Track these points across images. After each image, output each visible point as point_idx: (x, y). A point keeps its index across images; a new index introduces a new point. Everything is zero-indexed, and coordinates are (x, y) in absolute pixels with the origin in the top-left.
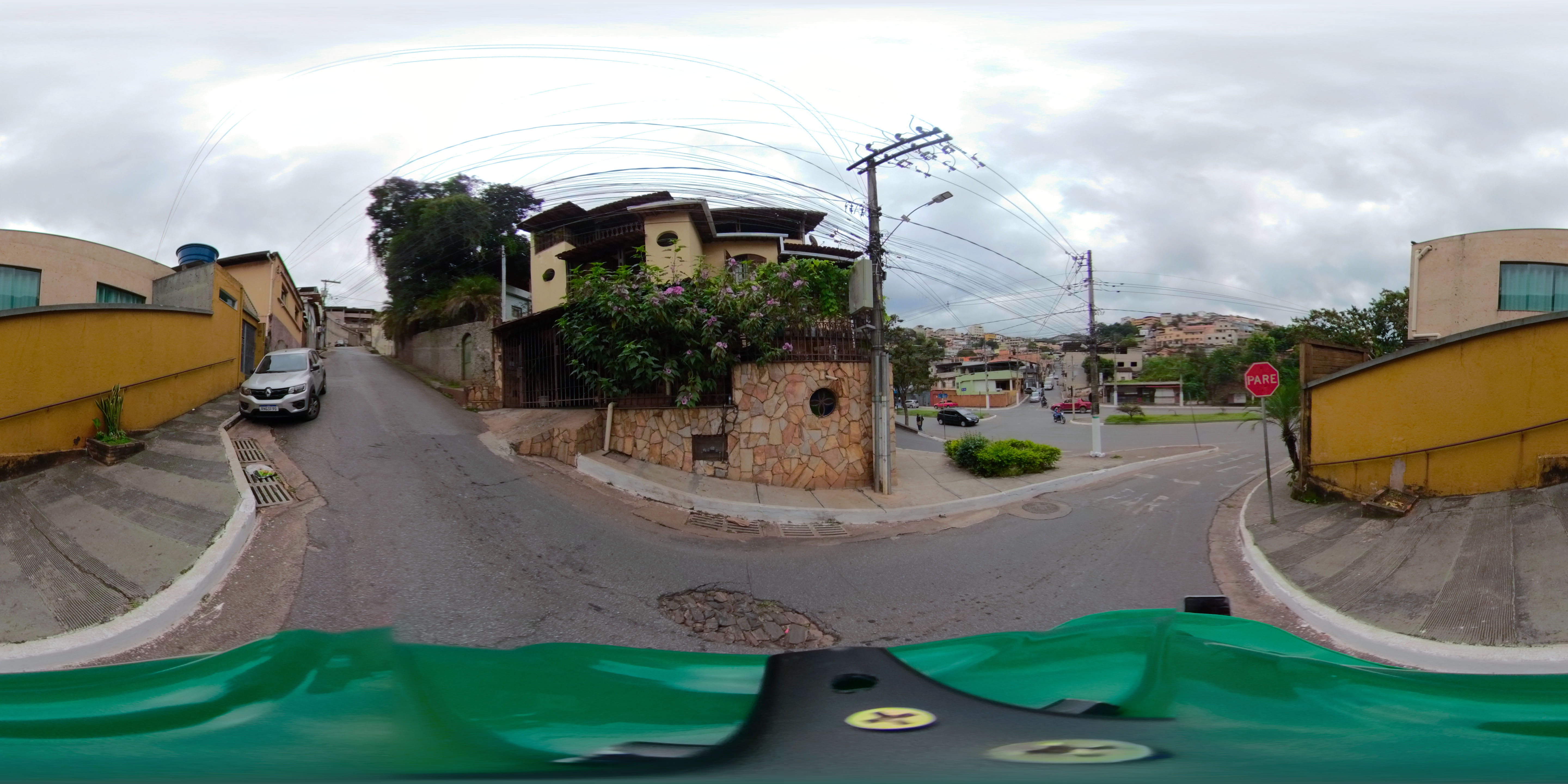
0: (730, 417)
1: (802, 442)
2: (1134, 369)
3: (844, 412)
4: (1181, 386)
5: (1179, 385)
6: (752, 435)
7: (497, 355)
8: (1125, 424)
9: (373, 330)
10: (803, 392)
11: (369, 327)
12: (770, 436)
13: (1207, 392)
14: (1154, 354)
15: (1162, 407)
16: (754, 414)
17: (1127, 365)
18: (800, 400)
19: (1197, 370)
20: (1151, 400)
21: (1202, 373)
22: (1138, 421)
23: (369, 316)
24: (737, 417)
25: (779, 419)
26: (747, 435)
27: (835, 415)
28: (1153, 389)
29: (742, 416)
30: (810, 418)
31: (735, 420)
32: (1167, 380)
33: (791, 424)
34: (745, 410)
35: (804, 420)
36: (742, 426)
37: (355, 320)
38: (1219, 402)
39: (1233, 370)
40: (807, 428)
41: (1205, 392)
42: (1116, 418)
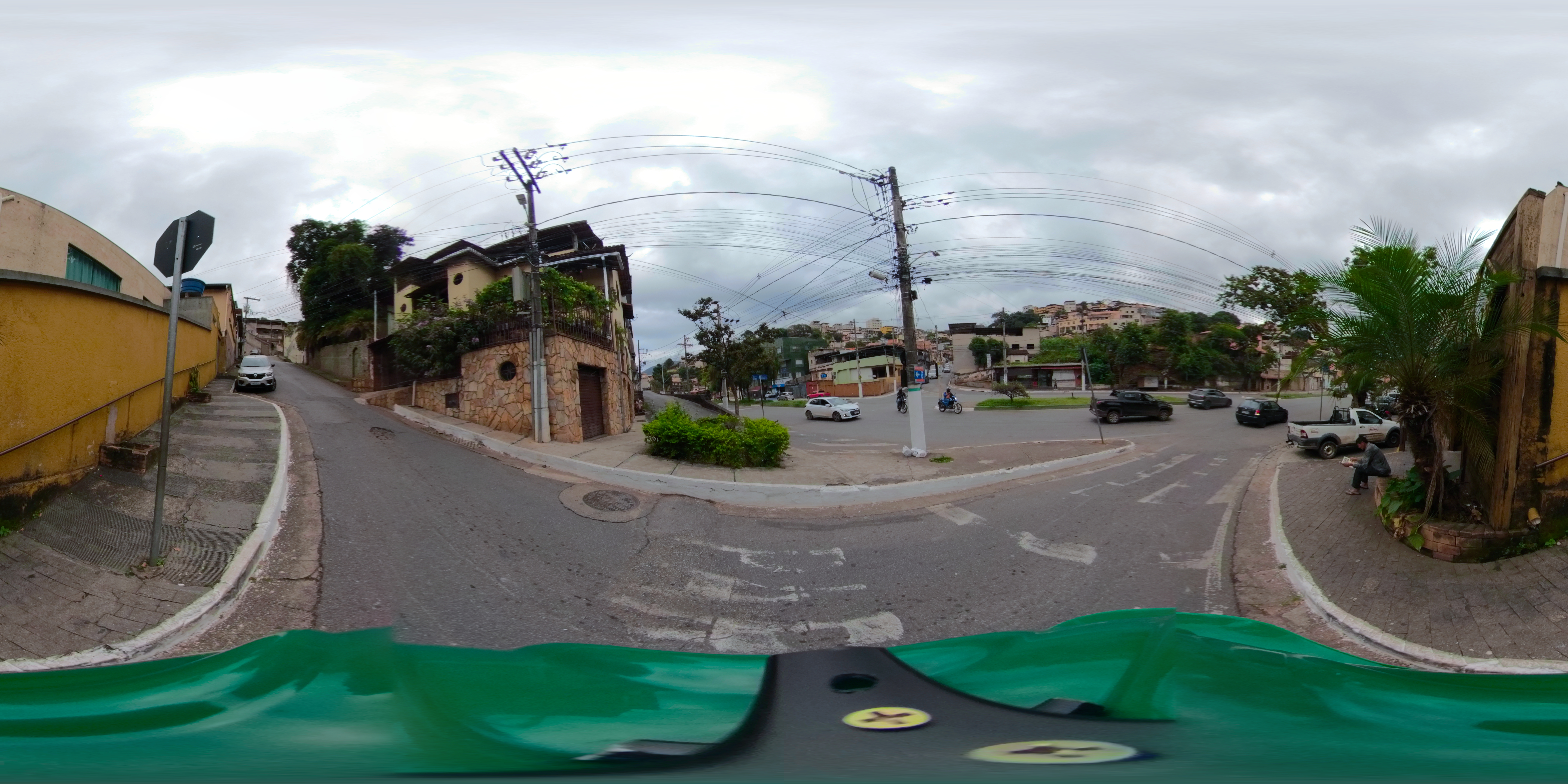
0: (461, 383)
1: (494, 397)
2: (1030, 352)
5: (1081, 366)
6: (470, 393)
7: (371, 360)
9: (285, 341)
10: (494, 365)
11: (285, 337)
12: (478, 394)
13: (1114, 374)
14: (1055, 338)
15: (1058, 391)
16: (471, 380)
17: (1022, 347)
18: (492, 370)
19: (1101, 350)
20: (1046, 383)
21: (1105, 355)
23: (285, 327)
25: (482, 382)
27: (520, 376)
28: (1050, 371)
29: (465, 382)
30: (499, 381)
32: (1066, 362)
33: (489, 386)
34: (467, 379)
35: (495, 383)
36: (465, 387)
39: (1145, 350)
40: (498, 388)
41: (1110, 375)
42: (991, 401)
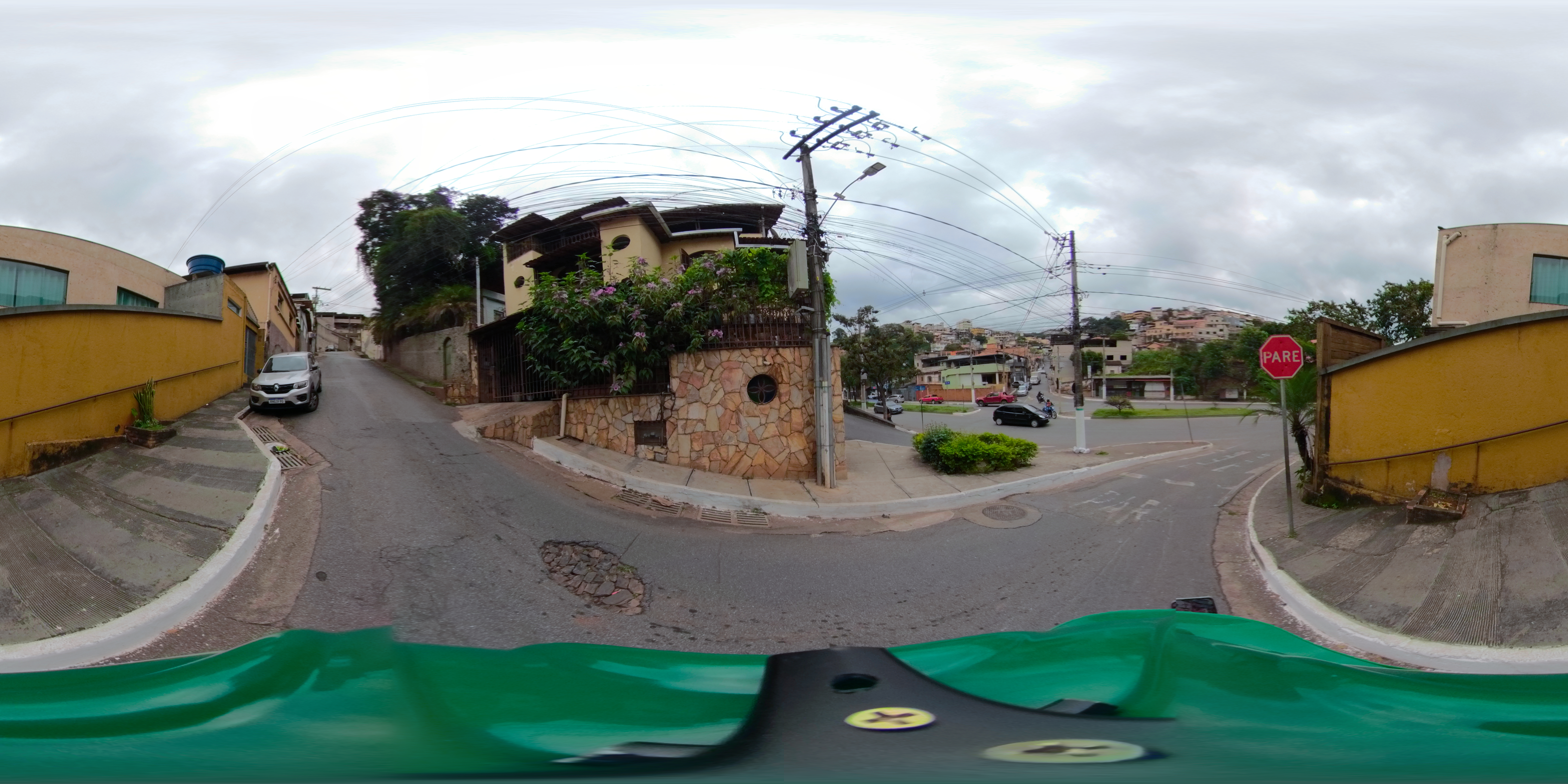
0: (669, 404)
1: (739, 429)
2: (1124, 362)
3: (784, 399)
4: (1171, 380)
5: (1169, 379)
6: (689, 422)
7: (473, 356)
8: (1113, 418)
9: (362, 335)
10: (740, 379)
11: (359, 332)
12: (707, 423)
13: (1199, 386)
14: (1145, 347)
15: (1152, 401)
16: (691, 400)
17: (1117, 358)
18: (736, 387)
19: (1187, 363)
20: (1141, 394)
21: (1192, 368)
22: (1127, 416)
23: (359, 322)
24: (674, 404)
25: (715, 405)
26: (684, 422)
27: (775, 402)
28: (1143, 383)
29: (679, 402)
30: (748, 404)
31: (673, 407)
32: (1157, 374)
33: (728, 411)
34: (682, 398)
35: (741, 407)
36: (679, 412)
37: (344, 326)
38: (1211, 396)
39: (1226, 364)
40: (745, 415)
41: (1196, 387)
42: (1103, 411)
